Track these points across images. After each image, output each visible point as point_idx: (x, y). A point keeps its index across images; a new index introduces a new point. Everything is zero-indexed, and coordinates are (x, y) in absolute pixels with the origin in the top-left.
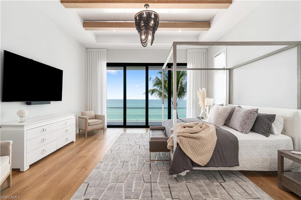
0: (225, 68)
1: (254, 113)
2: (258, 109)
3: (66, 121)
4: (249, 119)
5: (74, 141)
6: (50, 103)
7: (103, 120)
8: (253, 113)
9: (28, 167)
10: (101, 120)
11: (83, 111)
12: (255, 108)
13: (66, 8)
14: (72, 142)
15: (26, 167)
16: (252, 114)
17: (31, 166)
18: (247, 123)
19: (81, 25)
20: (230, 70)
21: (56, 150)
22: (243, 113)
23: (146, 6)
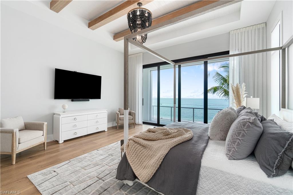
1: (249, 126)
3: (97, 114)
4: (241, 136)
5: (106, 131)
6: (89, 101)
7: (134, 117)
8: (247, 124)
9: (63, 142)
10: (132, 116)
11: (120, 108)
13: (93, 30)
14: (104, 131)
15: (61, 141)
16: (245, 127)
17: (65, 141)
18: (236, 142)
19: (112, 39)
20: (283, 49)
21: (87, 134)
23: (139, 5)
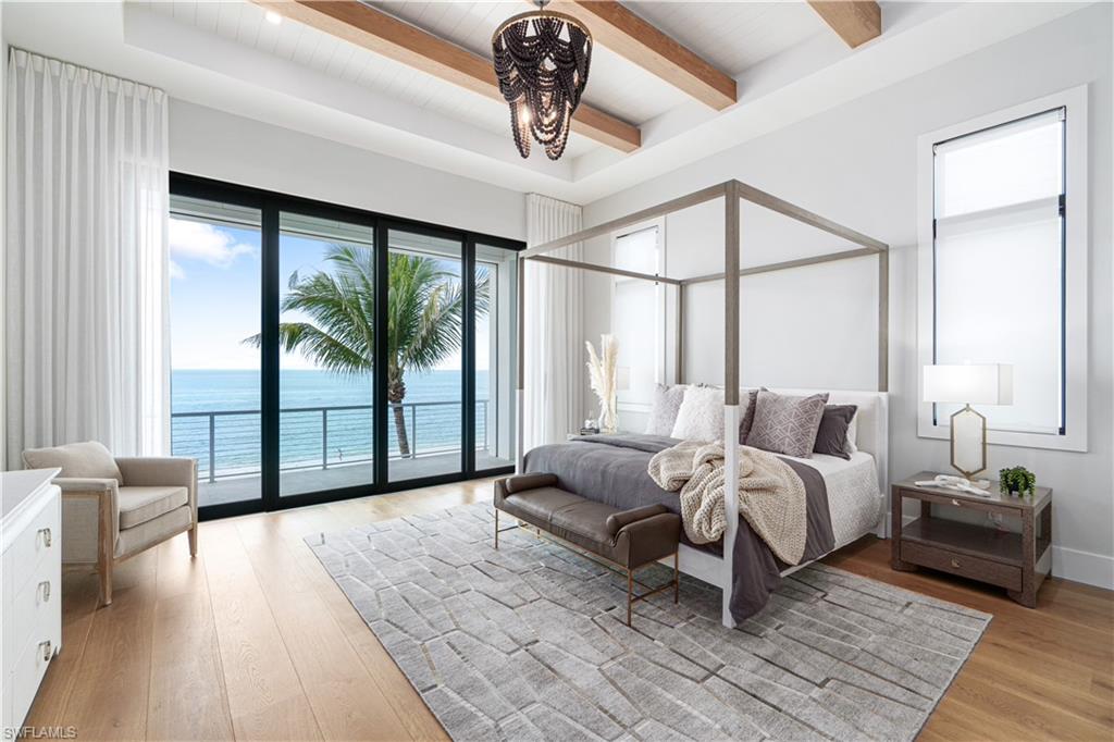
0: (661, 275)
1: (819, 404)
2: (827, 395)
12: (823, 392)
20: (682, 285)
22: (797, 406)
